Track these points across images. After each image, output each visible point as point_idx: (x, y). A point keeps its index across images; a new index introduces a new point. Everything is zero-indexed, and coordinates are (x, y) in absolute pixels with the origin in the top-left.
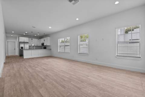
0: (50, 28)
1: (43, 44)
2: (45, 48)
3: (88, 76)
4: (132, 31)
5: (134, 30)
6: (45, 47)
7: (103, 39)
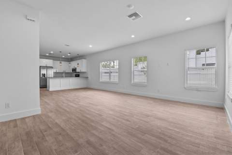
0: (91, 46)
1: (74, 70)
2: (77, 76)
3: (153, 111)
4: (207, 51)
5: (210, 49)
6: (78, 74)
7: (168, 64)
